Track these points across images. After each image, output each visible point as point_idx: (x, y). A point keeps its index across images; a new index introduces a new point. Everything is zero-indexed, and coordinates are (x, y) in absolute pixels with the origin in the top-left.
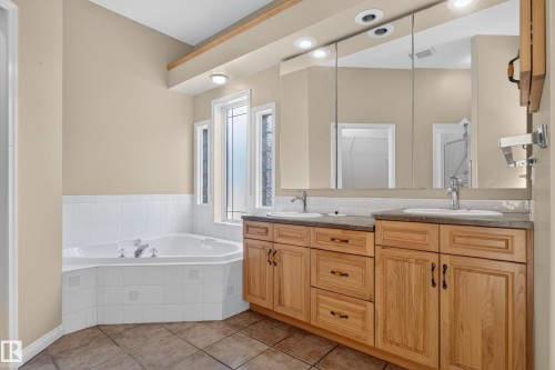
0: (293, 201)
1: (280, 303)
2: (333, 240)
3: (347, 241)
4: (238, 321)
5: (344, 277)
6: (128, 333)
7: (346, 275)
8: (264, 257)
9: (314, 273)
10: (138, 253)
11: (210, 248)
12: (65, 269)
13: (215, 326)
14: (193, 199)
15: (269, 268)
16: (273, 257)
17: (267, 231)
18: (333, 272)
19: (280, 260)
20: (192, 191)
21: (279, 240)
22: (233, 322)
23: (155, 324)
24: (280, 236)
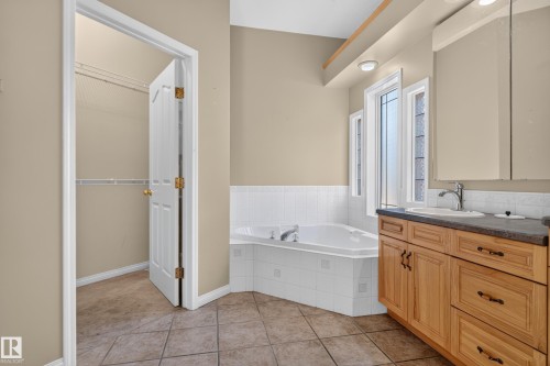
0: (442, 195)
1: (416, 316)
2: (480, 249)
3: (501, 254)
4: (369, 322)
5: (497, 304)
6: (270, 304)
7: (501, 302)
8: (399, 259)
9: (455, 289)
10: (284, 237)
11: (357, 240)
12: (232, 242)
13: (343, 320)
14: (348, 191)
15: (404, 271)
16: (407, 260)
17: (402, 229)
18: (481, 294)
19: (416, 266)
20: (348, 183)
21: (414, 241)
22: (362, 322)
23: (293, 302)
24: (415, 236)
